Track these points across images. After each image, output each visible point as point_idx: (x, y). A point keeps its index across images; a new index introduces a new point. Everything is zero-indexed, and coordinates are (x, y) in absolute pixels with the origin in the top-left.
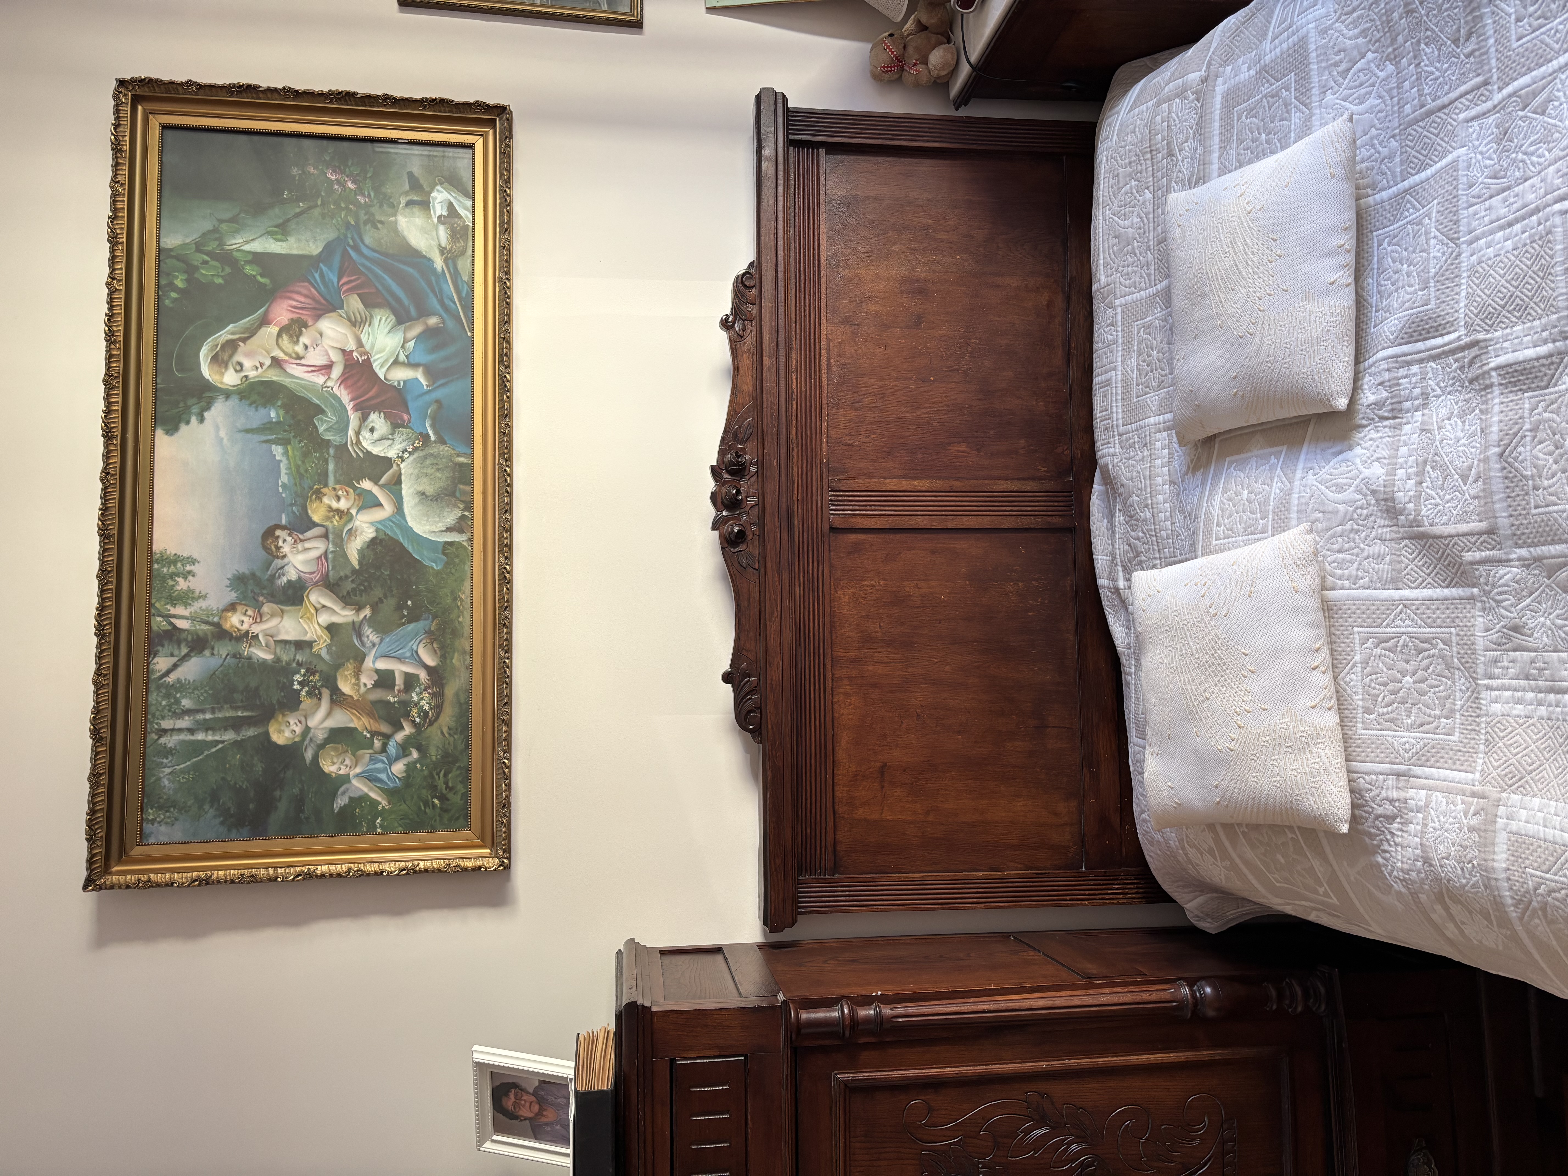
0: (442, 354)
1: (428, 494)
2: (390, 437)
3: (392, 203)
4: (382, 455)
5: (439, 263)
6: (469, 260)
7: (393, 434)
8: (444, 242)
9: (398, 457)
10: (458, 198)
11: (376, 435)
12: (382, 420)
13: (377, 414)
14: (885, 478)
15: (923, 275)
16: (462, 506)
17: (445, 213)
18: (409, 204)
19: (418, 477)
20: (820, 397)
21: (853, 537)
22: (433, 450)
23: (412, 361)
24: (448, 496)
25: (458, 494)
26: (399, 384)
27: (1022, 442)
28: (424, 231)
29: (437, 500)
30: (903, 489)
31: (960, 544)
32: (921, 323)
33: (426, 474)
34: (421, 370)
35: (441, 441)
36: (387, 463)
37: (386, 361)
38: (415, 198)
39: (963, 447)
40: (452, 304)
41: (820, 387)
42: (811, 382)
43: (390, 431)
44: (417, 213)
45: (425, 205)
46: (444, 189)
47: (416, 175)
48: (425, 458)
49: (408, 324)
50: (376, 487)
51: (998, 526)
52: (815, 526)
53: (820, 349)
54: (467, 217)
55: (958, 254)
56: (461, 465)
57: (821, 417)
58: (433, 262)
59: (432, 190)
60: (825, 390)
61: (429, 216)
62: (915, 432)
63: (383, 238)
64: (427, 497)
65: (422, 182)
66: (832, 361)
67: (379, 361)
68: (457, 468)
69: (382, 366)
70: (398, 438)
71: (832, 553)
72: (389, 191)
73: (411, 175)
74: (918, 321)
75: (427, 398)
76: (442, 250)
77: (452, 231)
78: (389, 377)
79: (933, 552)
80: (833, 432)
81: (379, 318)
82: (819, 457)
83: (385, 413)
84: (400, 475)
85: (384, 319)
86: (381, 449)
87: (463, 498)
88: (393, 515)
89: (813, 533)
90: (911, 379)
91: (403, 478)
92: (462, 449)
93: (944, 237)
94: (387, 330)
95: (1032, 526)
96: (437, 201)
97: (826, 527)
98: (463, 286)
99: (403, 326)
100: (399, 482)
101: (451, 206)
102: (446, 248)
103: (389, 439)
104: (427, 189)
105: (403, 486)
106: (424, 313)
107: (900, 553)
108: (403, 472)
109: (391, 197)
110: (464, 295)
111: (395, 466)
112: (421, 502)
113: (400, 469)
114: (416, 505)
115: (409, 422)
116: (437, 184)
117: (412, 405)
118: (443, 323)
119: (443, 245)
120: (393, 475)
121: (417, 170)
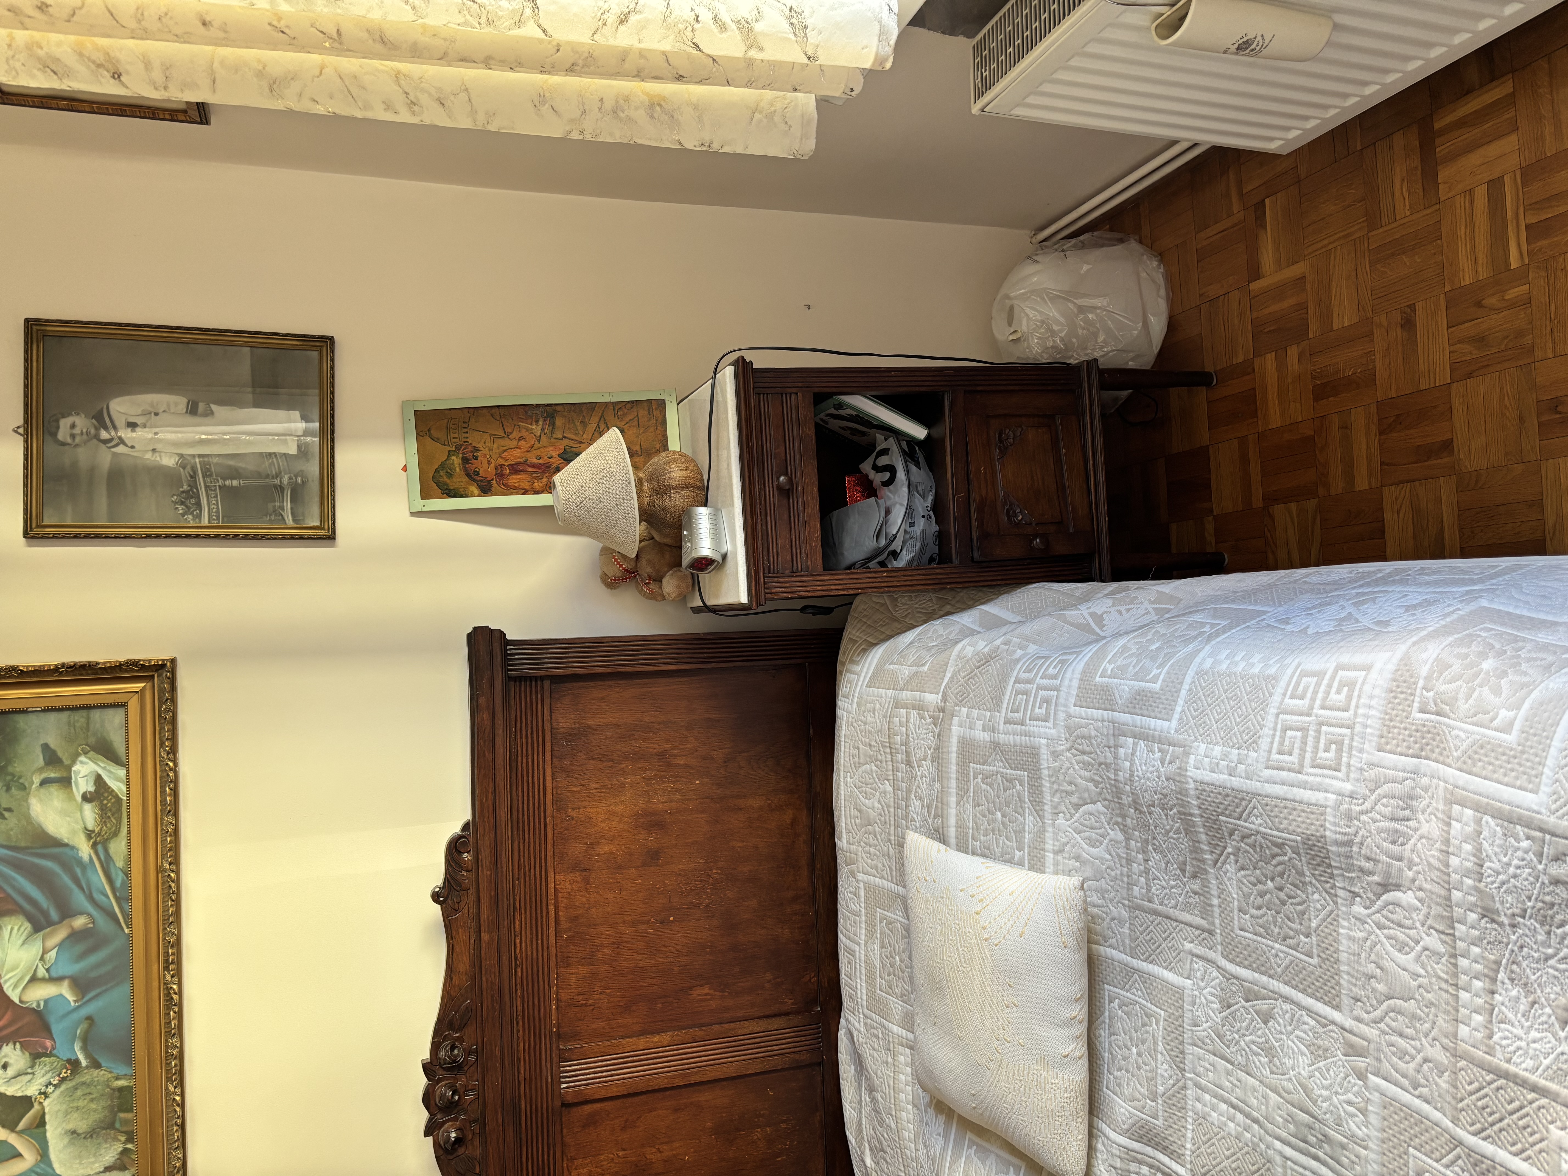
0: (93, 959)
1: (80, 1131)
2: (29, 1071)
3: (22, 784)
4: (19, 1094)
5: (85, 850)
6: (124, 843)
7: (32, 1067)
8: (91, 824)
9: (40, 1093)
10: (108, 768)
11: (10, 1072)
12: (18, 1051)
13: (11, 1045)
14: (622, 1037)
15: (661, 806)
16: (123, 1139)
17: (91, 788)
18: (43, 783)
19: (67, 1113)
20: (548, 959)
21: (588, 1108)
22: (86, 1077)
23: (54, 974)
24: (105, 1129)
25: (117, 1125)
26: (38, 1005)
27: (769, 976)
28: (64, 813)
29: (91, 1136)
30: (642, 1047)
31: (704, 1097)
32: (658, 859)
33: (78, 1108)
34: (66, 983)
35: (95, 1064)
36: (26, 1102)
37: (21, 979)
38: (52, 775)
39: (706, 990)
40: (103, 898)
41: (548, 948)
42: (537, 944)
43: (29, 1064)
44: (55, 793)
45: (66, 782)
46: (90, 759)
47: (52, 746)
48: (75, 1088)
49: (48, 929)
50: (13, 1135)
51: (744, 1073)
52: (545, 1105)
53: (547, 905)
54: (120, 789)
55: (698, 779)
56: (121, 1089)
57: (549, 981)
58: (77, 850)
59: (74, 762)
60: (553, 950)
61: (71, 797)
62: (654, 980)
63: (12, 830)
64: (79, 1135)
65: (60, 754)
66: (561, 913)
67: (12, 981)
68: (117, 1094)
69: (15, 986)
70: (39, 1070)
71: (565, 1131)
72: (18, 769)
73: (46, 747)
74: (654, 856)
75: (76, 1016)
76: (89, 834)
77: (102, 809)
78: (25, 999)
79: (676, 1110)
80: (563, 995)
81: (9, 928)
82: (548, 1027)
83: (20, 1042)
84: (44, 1114)
85: (16, 928)
86: (17, 1087)
87: (124, 1129)
88: (36, 1165)
89: (542, 1114)
90: (648, 922)
91: (47, 1118)
92: (123, 1070)
93: (682, 762)
94: (20, 942)
95: (779, 1067)
96: (81, 775)
97: (558, 1103)
98: (117, 874)
99: (42, 933)
100: (41, 1122)
101: (99, 779)
102: (93, 831)
103: (27, 1074)
104: (67, 762)
105: (47, 1127)
106: (67, 913)
107: (640, 1117)
108: (47, 1110)
109: (20, 777)
110: (118, 883)
111: (36, 1106)
112: (71, 1143)
113: (43, 1108)
114: (65, 1147)
115: (53, 1048)
116: (78, 755)
117: (56, 1029)
118: (93, 923)
119: (90, 827)
120: (35, 1117)
121: (53, 742)
